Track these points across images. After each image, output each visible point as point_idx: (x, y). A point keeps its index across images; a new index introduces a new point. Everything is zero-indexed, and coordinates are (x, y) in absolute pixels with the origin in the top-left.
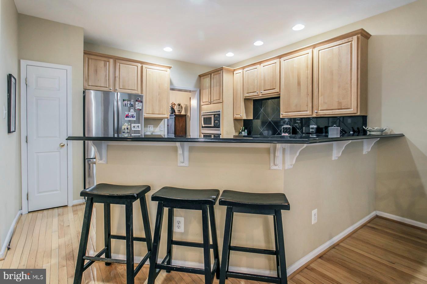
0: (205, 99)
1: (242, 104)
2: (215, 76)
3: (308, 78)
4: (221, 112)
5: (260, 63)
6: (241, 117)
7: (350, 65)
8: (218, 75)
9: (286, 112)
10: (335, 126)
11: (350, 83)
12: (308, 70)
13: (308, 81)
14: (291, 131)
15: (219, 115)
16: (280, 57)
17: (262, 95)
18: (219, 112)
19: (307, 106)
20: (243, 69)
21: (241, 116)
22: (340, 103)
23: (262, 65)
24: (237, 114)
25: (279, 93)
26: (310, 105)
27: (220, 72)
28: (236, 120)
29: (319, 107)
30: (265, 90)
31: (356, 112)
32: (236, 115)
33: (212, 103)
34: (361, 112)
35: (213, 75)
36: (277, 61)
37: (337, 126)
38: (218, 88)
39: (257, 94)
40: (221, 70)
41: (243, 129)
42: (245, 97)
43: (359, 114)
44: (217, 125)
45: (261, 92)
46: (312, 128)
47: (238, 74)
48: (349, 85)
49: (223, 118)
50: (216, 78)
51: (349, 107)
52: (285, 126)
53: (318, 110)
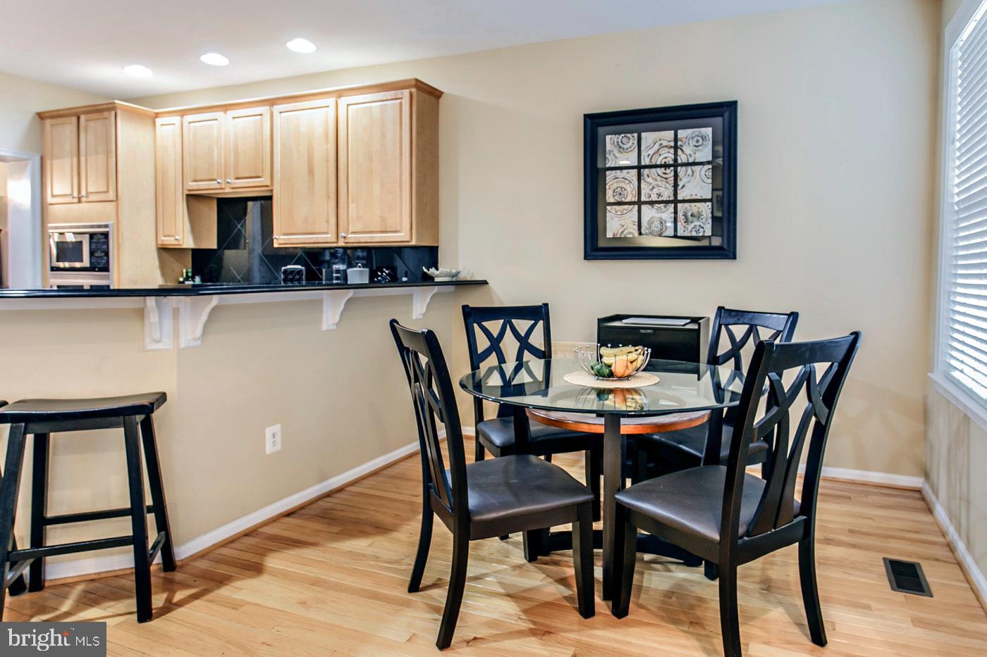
0: (60, 186)
1: (181, 207)
2: (92, 124)
3: (327, 161)
4: (110, 226)
5: (225, 108)
6: (177, 243)
7: (399, 146)
8: (99, 124)
9: (285, 234)
10: (360, 267)
11: (398, 182)
12: (327, 143)
13: (328, 167)
14: (304, 277)
15: (106, 235)
16: (272, 102)
17: (231, 191)
18: (106, 226)
19: (328, 222)
20: (182, 116)
21: (176, 239)
22: (383, 220)
23: (231, 113)
24: (167, 233)
25: (270, 188)
26: (333, 221)
27: (106, 114)
28: (164, 251)
29: (348, 225)
30: (237, 178)
31: (408, 239)
32: (165, 236)
33: (83, 199)
34: (418, 239)
35: (87, 121)
36: (264, 109)
37: (363, 267)
38: (101, 158)
39: (218, 186)
40: (109, 110)
41: (190, 274)
42: (189, 190)
43: (413, 243)
44: (99, 263)
45: (228, 183)
46: (338, 271)
47: (168, 128)
48: (398, 185)
49: (118, 244)
50: (92, 128)
51: (398, 229)
52: (289, 267)
53: (347, 232)
